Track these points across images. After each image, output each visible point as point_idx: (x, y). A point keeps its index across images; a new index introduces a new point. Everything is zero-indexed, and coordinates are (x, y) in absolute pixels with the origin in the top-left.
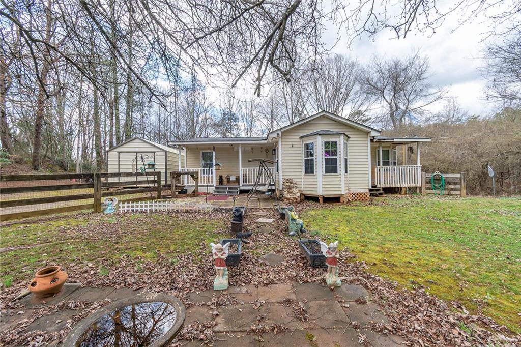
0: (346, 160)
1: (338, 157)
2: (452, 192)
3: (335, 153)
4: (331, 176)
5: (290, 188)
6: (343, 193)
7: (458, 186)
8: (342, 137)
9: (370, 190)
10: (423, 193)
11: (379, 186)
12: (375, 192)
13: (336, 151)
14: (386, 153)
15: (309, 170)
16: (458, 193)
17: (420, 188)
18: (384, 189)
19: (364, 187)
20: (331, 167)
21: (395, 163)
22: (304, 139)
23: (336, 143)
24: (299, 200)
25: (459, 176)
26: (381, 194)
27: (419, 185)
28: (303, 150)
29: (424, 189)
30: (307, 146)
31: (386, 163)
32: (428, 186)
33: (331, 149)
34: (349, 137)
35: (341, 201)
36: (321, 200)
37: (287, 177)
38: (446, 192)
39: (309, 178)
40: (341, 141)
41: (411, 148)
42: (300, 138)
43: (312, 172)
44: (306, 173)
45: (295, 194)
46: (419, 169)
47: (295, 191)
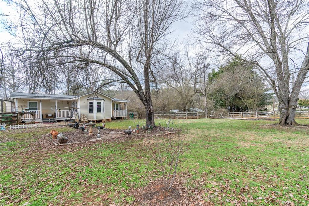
0: (104, 108)
1: (101, 107)
2: (135, 118)
3: (100, 106)
4: (99, 113)
5: (84, 118)
6: (103, 119)
7: (137, 116)
8: (103, 101)
9: (112, 118)
10: (128, 119)
11: (114, 117)
12: (113, 119)
13: (101, 105)
14: (117, 105)
15: (91, 111)
16: (136, 118)
17: (127, 117)
18: (116, 118)
19: (109, 117)
20: (99, 110)
21: (120, 109)
22: (89, 100)
23: (101, 102)
24: (87, 122)
25: (137, 113)
26: (115, 119)
27: (127, 116)
28: (89, 104)
29: (128, 118)
30: (90, 103)
31: (117, 109)
32: (129, 116)
33: (99, 104)
34: (105, 100)
35: (102, 121)
36: (95, 121)
37: (82, 114)
38: (133, 118)
39: (91, 114)
40: (102, 102)
41: (125, 104)
42: (87, 99)
43: (92, 112)
44: (90, 112)
45: (86, 120)
46: (127, 111)
47: (86, 119)
